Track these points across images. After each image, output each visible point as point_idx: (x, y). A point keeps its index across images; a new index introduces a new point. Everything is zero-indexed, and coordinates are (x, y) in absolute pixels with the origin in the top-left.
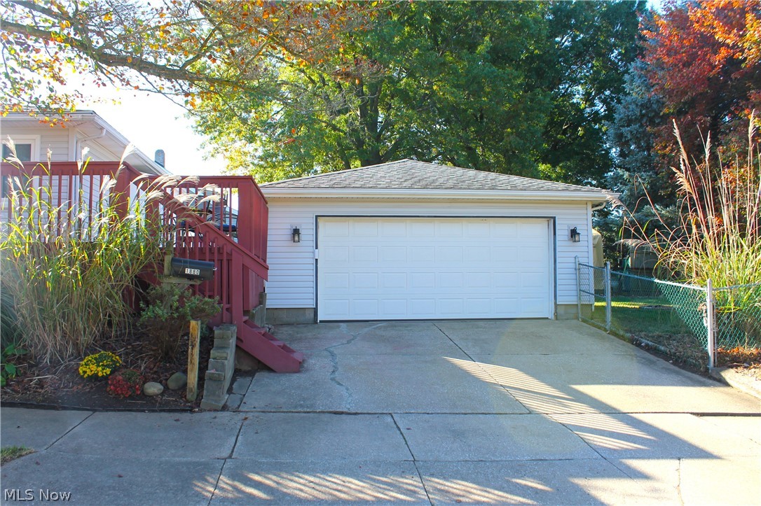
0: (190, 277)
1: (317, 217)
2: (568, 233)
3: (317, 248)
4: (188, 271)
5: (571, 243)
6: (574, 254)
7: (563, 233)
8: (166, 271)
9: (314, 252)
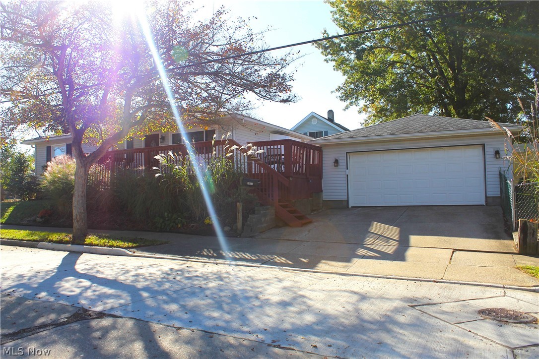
0: (250, 186)
1: (347, 153)
2: (493, 153)
3: (347, 169)
4: (248, 183)
5: (495, 159)
6: (498, 166)
7: (490, 153)
8: (241, 184)
9: (346, 171)
